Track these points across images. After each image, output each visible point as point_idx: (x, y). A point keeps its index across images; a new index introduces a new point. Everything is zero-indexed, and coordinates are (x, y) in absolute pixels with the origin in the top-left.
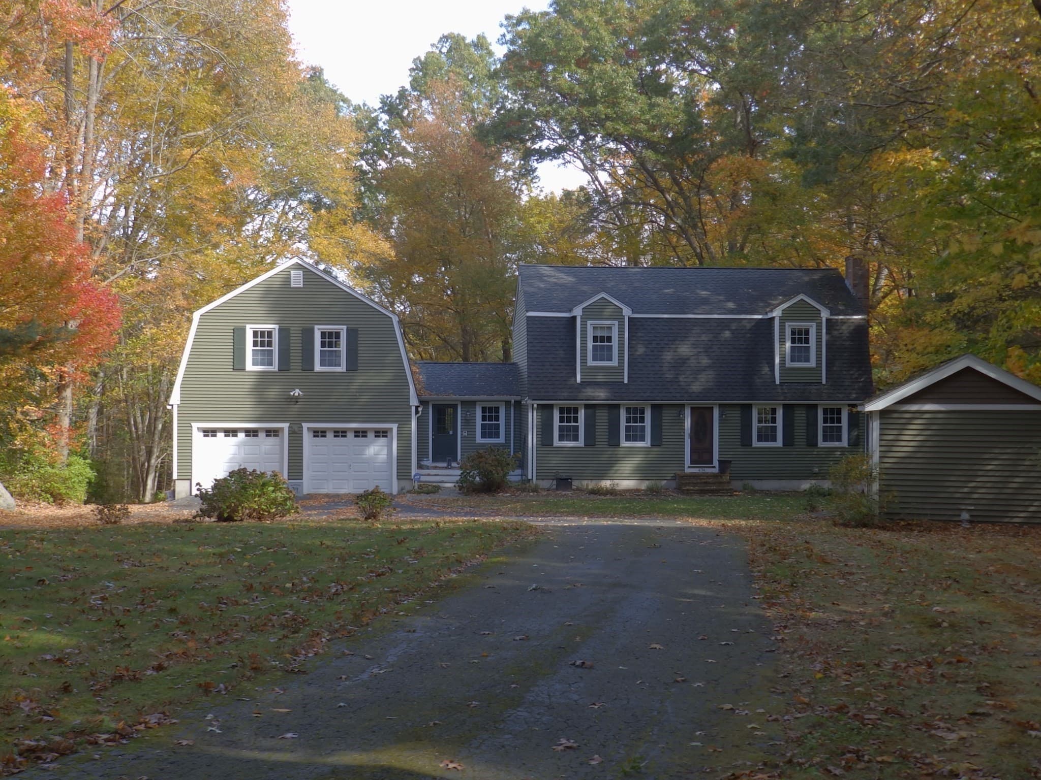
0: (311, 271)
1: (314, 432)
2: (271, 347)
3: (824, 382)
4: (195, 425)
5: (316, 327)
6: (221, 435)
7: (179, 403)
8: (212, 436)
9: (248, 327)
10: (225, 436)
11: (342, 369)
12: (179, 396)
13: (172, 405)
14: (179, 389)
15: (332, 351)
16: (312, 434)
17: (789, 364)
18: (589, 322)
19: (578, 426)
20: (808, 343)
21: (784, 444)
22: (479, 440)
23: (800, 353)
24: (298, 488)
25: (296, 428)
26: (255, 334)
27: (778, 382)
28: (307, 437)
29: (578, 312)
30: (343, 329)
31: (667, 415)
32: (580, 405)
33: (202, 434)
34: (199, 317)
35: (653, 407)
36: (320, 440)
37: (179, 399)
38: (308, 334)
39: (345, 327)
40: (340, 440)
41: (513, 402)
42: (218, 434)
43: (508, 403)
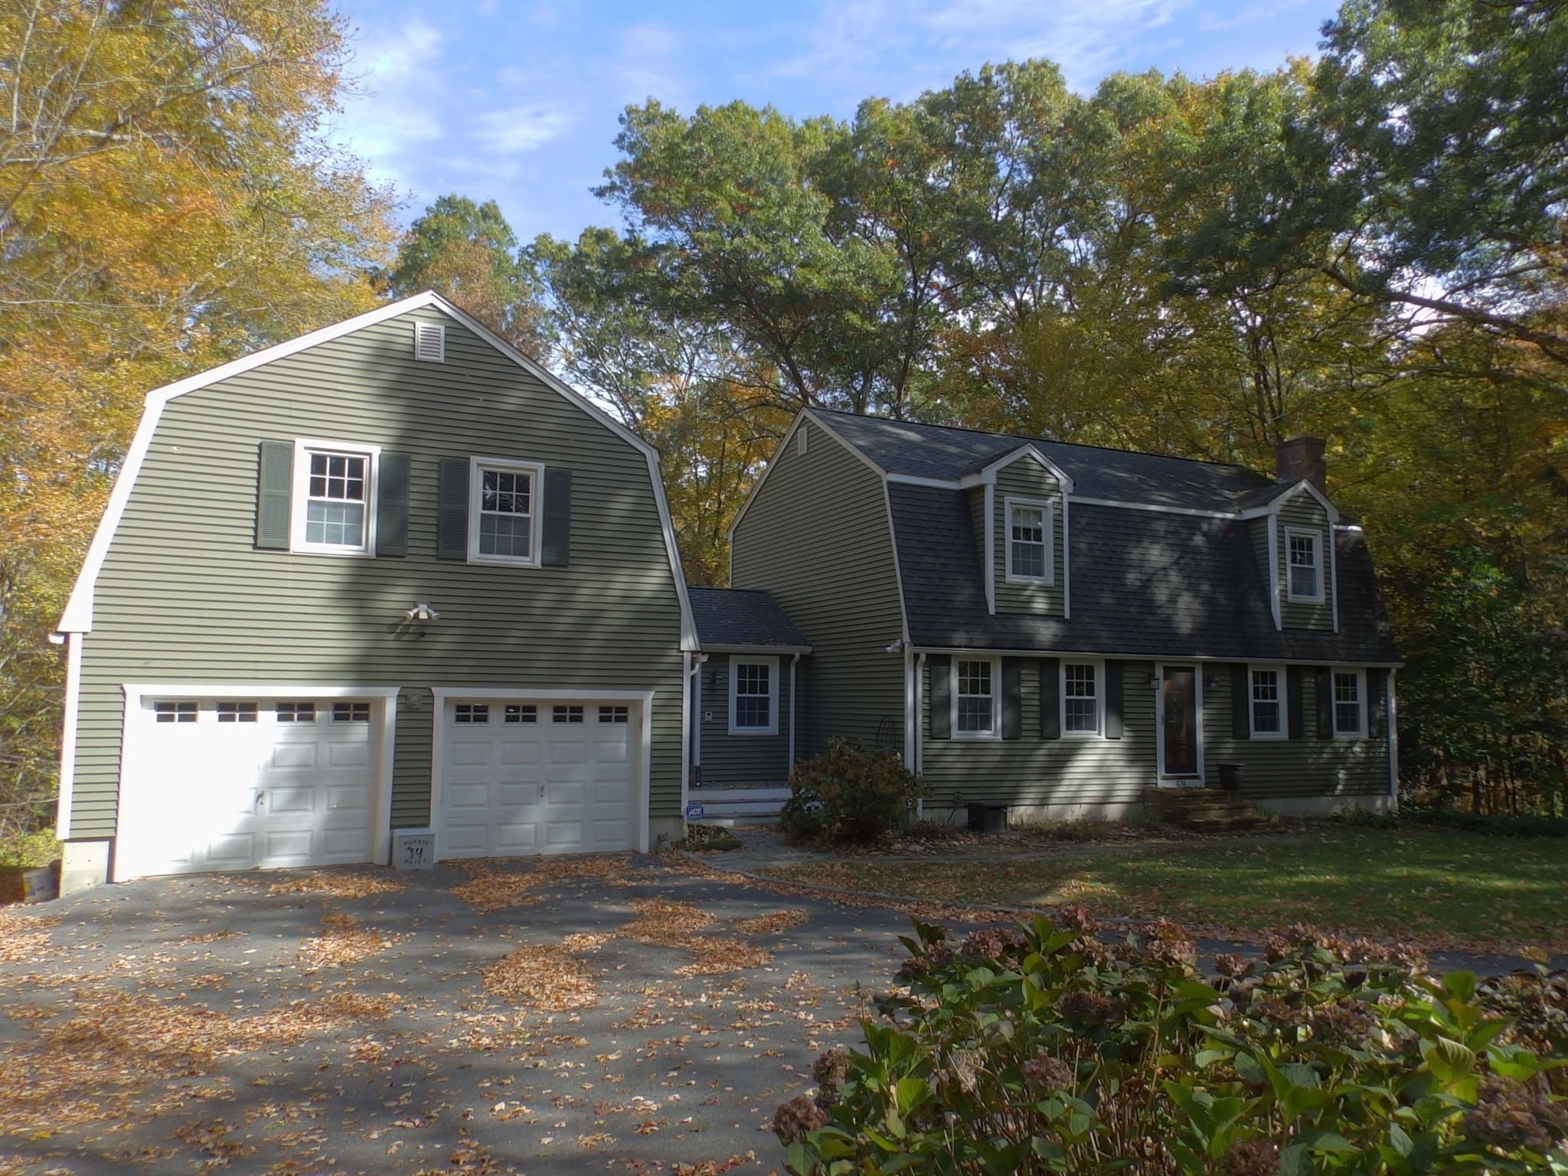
0: (467, 329)
1: (459, 708)
2: (359, 497)
3: (1336, 630)
4: (134, 690)
5: (475, 460)
6: (208, 718)
7: (88, 628)
8: (182, 719)
9: (301, 443)
10: (222, 719)
11: (534, 559)
12: (90, 609)
13: (66, 635)
14: (92, 591)
15: (509, 518)
16: (453, 714)
17: (1291, 598)
18: (1008, 499)
19: (990, 700)
20: (1311, 563)
21: (1290, 737)
22: (734, 729)
23: (1303, 581)
24: (418, 849)
25: (415, 699)
26: (318, 463)
27: (1279, 628)
28: (442, 718)
29: (988, 477)
30: (537, 473)
31: (1131, 679)
32: (993, 657)
33: (154, 714)
34: (162, 405)
35: (1109, 664)
36: (472, 728)
37: (90, 618)
38: (454, 475)
39: (541, 467)
40: (521, 728)
41: (797, 656)
42: (201, 714)
43: (785, 660)
